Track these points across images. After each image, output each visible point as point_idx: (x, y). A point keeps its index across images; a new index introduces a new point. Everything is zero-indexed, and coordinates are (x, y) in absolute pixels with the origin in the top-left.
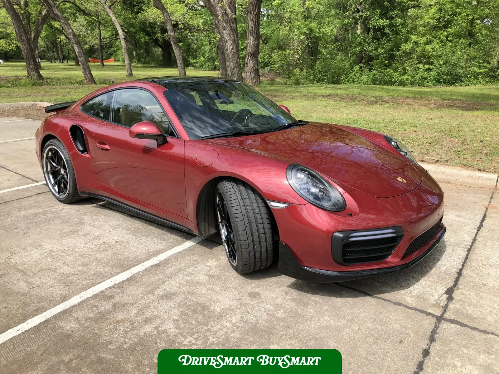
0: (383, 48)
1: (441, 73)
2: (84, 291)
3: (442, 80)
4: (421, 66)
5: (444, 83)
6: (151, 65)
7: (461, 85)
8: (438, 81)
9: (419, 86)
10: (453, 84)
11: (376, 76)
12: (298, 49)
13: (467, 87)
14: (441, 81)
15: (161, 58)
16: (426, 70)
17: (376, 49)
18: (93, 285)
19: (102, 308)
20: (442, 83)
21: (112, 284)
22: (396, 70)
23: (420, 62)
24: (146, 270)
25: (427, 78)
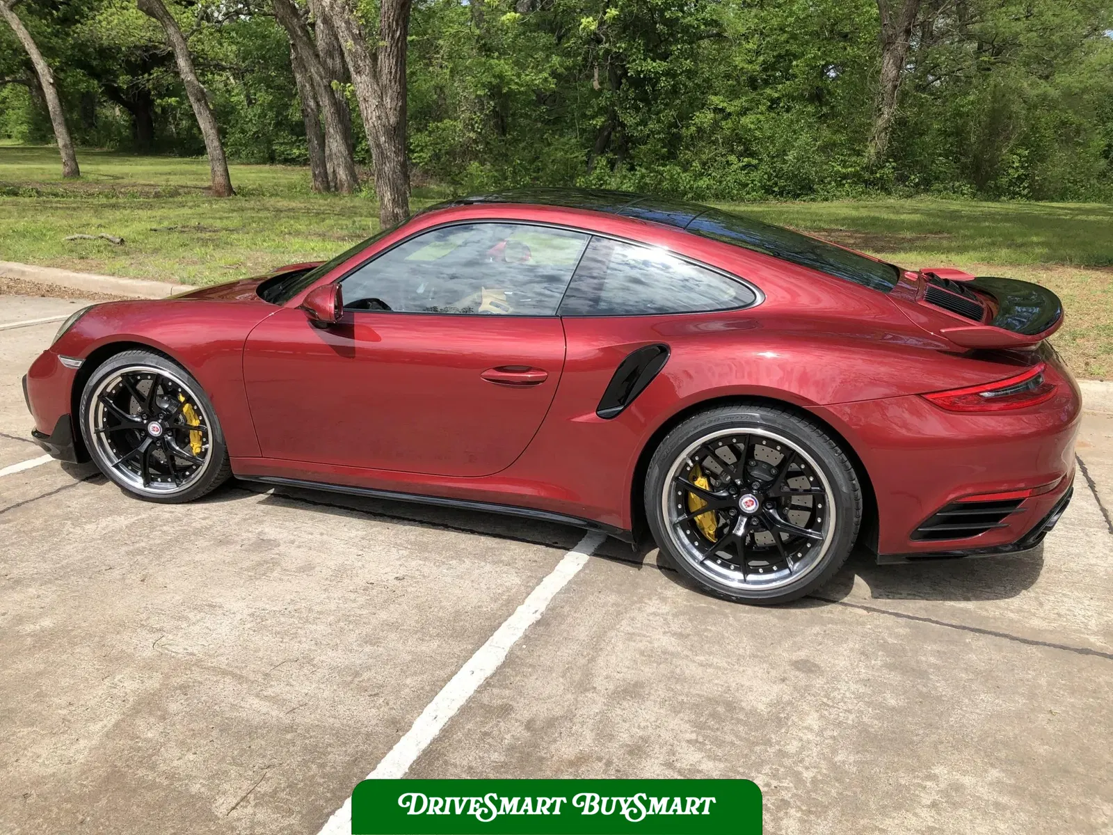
0: (659, 121)
1: (774, 174)
2: (428, 703)
3: (776, 189)
4: (732, 158)
5: (781, 194)
6: (105, 149)
7: (813, 200)
8: (769, 191)
9: (732, 199)
10: (798, 195)
11: (648, 180)
12: (473, 119)
13: (826, 204)
14: (774, 191)
15: (126, 133)
16: (743, 168)
17: (644, 123)
18: (437, 686)
19: (508, 736)
20: (776, 195)
21: (478, 679)
22: (686, 167)
23: (732, 151)
24: (526, 638)
25: (748, 185)
